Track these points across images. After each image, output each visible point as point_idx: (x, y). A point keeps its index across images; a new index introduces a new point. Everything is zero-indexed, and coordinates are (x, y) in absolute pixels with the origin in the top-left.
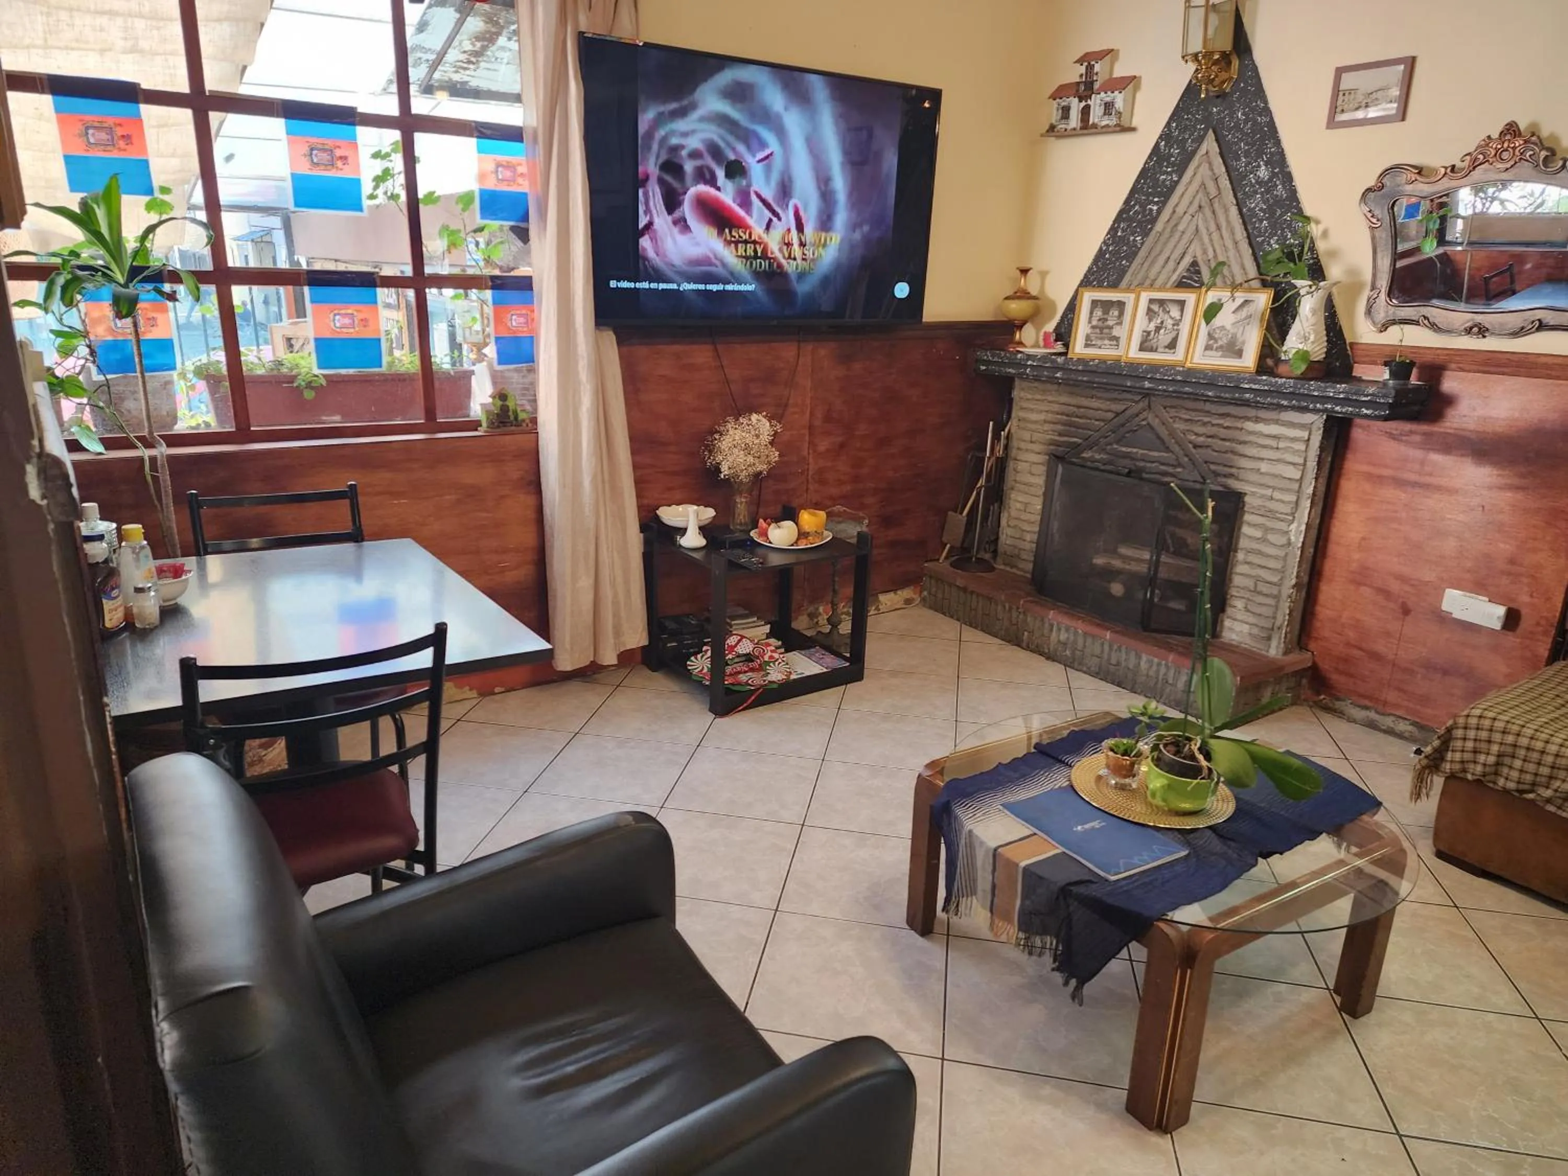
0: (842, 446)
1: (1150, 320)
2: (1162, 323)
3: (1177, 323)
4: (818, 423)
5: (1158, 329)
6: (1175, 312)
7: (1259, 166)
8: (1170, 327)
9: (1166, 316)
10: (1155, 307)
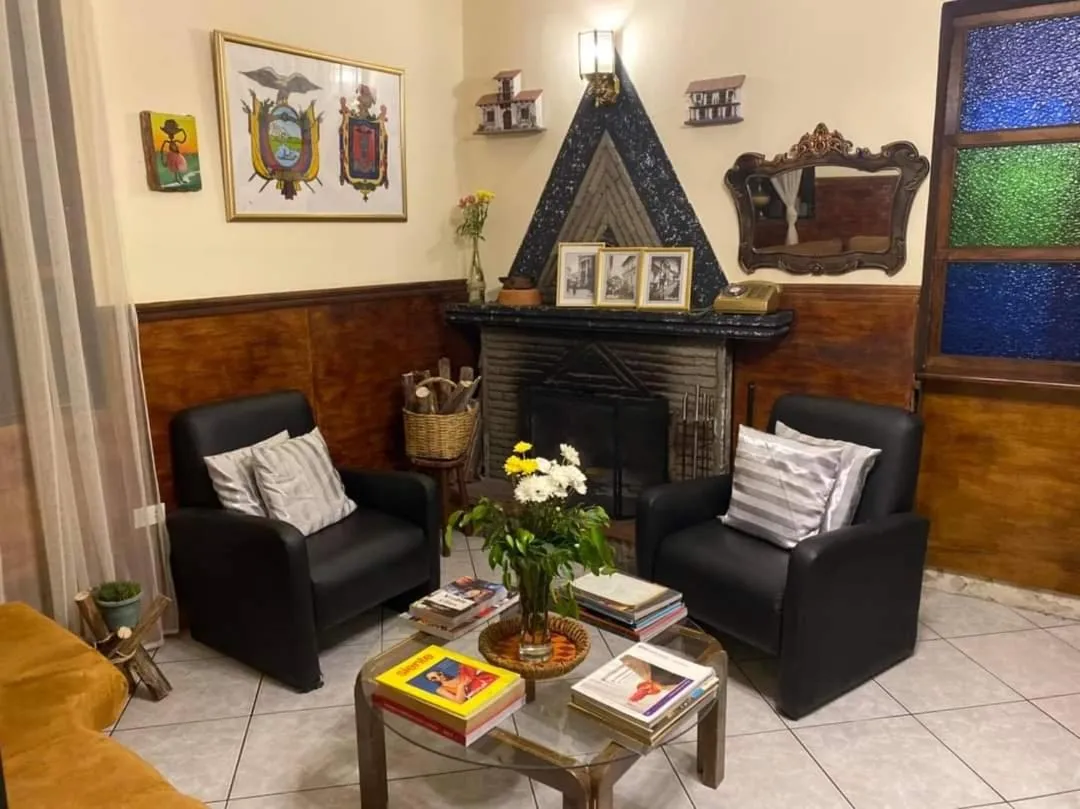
0: (344, 395)
1: (655, 275)
2: (665, 276)
3: (677, 276)
4: (320, 376)
5: (662, 282)
6: (674, 268)
7: (646, 157)
8: (672, 279)
9: (667, 271)
10: (658, 264)
